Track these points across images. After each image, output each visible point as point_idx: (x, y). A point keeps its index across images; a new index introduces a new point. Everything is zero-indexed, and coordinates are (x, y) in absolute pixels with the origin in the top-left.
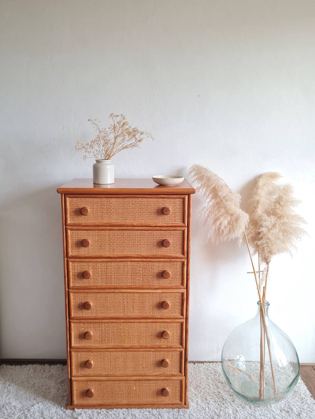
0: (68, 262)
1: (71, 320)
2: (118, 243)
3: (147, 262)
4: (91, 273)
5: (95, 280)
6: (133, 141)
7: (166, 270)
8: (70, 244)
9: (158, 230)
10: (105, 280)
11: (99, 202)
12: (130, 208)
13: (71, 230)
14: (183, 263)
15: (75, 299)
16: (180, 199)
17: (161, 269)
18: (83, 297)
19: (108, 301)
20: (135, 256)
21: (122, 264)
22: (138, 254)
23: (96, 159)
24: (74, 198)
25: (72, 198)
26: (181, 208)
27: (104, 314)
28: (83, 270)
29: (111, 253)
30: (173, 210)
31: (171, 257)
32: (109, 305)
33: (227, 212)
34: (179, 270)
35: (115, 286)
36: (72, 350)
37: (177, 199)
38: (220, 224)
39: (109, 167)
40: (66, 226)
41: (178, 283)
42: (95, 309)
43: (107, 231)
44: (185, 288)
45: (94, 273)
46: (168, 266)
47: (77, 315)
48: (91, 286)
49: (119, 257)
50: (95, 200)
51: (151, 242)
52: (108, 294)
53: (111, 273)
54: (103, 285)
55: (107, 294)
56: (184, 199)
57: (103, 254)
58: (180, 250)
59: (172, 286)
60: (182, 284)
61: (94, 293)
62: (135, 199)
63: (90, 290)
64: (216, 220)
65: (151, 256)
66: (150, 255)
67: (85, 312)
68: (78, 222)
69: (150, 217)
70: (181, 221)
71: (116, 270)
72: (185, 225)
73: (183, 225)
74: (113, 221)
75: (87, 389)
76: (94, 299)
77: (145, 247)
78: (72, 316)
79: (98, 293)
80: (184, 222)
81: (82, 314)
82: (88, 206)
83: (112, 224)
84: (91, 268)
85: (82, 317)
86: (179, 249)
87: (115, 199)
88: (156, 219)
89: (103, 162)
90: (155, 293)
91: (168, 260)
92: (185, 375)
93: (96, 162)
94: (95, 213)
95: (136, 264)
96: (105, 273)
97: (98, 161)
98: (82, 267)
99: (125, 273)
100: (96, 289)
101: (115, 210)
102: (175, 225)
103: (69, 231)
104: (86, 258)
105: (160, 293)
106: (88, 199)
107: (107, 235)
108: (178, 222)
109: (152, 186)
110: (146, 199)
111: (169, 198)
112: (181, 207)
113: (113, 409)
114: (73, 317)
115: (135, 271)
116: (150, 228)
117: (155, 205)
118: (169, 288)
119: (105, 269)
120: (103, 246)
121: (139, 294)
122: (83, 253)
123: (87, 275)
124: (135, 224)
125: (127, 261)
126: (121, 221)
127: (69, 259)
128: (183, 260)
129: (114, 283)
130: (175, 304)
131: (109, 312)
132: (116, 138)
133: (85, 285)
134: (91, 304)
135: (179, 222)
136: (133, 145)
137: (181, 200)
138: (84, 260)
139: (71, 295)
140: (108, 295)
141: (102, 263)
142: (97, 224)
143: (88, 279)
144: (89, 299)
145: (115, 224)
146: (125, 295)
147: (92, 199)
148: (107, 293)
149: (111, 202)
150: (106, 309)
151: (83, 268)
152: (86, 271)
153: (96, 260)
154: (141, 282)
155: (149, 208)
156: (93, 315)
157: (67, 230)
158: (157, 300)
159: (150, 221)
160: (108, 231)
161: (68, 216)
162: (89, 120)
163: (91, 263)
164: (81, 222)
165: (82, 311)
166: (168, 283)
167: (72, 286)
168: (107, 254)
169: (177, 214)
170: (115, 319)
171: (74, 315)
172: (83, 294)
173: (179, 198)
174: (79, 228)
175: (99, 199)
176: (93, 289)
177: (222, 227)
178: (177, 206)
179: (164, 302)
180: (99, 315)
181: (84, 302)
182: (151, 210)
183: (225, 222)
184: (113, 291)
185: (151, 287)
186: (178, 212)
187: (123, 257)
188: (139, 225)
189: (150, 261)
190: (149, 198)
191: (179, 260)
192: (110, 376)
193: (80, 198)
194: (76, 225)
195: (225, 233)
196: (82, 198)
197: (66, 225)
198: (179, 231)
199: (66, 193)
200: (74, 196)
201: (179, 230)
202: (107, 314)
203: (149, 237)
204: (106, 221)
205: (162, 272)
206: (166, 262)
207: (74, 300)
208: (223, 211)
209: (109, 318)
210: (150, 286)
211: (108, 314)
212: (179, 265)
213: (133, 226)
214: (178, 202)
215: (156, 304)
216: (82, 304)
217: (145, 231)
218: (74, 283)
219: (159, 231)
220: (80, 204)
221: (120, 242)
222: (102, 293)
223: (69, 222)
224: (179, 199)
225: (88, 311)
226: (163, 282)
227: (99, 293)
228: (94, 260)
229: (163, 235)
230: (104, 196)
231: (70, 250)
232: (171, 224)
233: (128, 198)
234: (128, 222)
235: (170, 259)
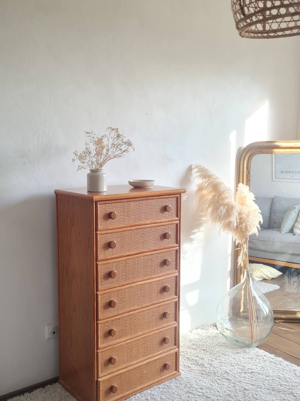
0: (97, 266)
1: (98, 322)
3: (154, 254)
5: (117, 278)
7: (166, 258)
8: (99, 248)
12: (143, 209)
13: (100, 234)
14: (177, 251)
15: (101, 300)
17: (163, 259)
18: (108, 297)
21: (136, 259)
26: (175, 206)
28: (108, 271)
29: (129, 251)
34: (174, 257)
36: (98, 351)
37: (173, 198)
40: (96, 232)
41: (174, 268)
44: (178, 271)
46: (167, 255)
47: (103, 316)
48: (114, 285)
50: (119, 204)
53: (129, 269)
57: (123, 253)
58: (175, 241)
60: (176, 269)
61: (117, 291)
63: (113, 289)
65: (157, 249)
67: (109, 311)
68: (106, 226)
69: (156, 215)
70: (176, 215)
71: (133, 265)
72: (178, 219)
74: (131, 222)
75: (110, 386)
76: (116, 296)
77: (153, 242)
78: (100, 317)
81: (107, 313)
84: (114, 268)
86: (174, 239)
88: (160, 216)
89: (99, 171)
90: (159, 280)
92: (178, 347)
95: (146, 257)
96: (124, 270)
99: (139, 267)
100: (118, 287)
101: (133, 212)
103: (99, 236)
105: (162, 280)
106: (113, 204)
108: (173, 217)
110: (154, 200)
111: (168, 198)
113: (130, 398)
115: (145, 264)
116: (156, 224)
118: (168, 274)
119: (124, 266)
121: (148, 284)
123: (113, 274)
124: (147, 222)
126: (137, 222)
127: (98, 263)
128: (177, 248)
129: (131, 278)
130: (172, 286)
133: (109, 285)
134: (116, 301)
135: (175, 217)
137: (175, 199)
138: (109, 261)
139: (99, 297)
140: (127, 290)
141: (122, 261)
142: (120, 226)
143: (114, 278)
144: (113, 297)
146: (139, 288)
147: (116, 203)
149: (130, 206)
151: (108, 269)
152: (111, 271)
153: (118, 259)
154: (150, 273)
157: (97, 235)
158: (160, 286)
160: (128, 232)
161: (99, 221)
163: (114, 263)
165: (107, 310)
166: (167, 270)
167: (99, 288)
173: (175, 197)
174: (107, 231)
176: (116, 287)
178: (173, 204)
181: (109, 301)
185: (157, 275)
188: (150, 222)
189: (156, 253)
190: (156, 199)
191: (174, 249)
192: (128, 366)
193: (107, 203)
194: (105, 229)
198: (175, 225)
199: (96, 200)
200: (104, 202)
203: (155, 232)
204: (126, 222)
205: (163, 261)
206: (166, 252)
209: (127, 312)
211: (126, 308)
212: (174, 253)
215: (159, 290)
216: (107, 304)
217: (153, 228)
218: (101, 285)
219: (162, 227)
220: (107, 209)
222: (122, 289)
223: (99, 227)
225: (111, 309)
226: (164, 270)
228: (116, 260)
229: (165, 229)
231: (99, 253)
234: (142, 221)
235: (169, 249)
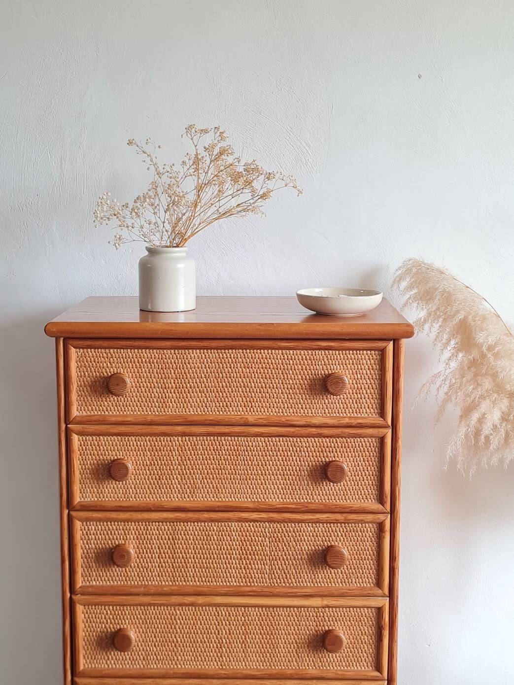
0: (72, 521)
1: (77, 680)
2: (206, 471)
3: (284, 521)
4: (132, 551)
5: (141, 569)
6: (246, 196)
7: (333, 544)
8: (77, 472)
9: (314, 436)
10: (169, 570)
11: (155, 361)
12: (238, 375)
13: (80, 434)
14: (381, 526)
15: (87, 620)
16: (373, 352)
17: (320, 543)
18: (111, 617)
19: (177, 627)
20: (251, 505)
21: (215, 526)
22: (258, 502)
23: (147, 245)
24: (91, 348)
25: (83, 348)
26: (374, 377)
27: (167, 662)
28: (110, 544)
29: (186, 496)
30: (354, 382)
31: (348, 510)
32: (179, 640)
33: (499, 388)
34: (369, 545)
35: (198, 586)
37: (365, 352)
38: (481, 420)
39: (181, 266)
40: (66, 425)
41: (367, 580)
42: (141, 648)
43: (176, 439)
44: (387, 593)
45: (141, 551)
46: (340, 534)
47: (93, 666)
48: (131, 586)
49: (208, 509)
50: (146, 353)
51: (294, 468)
52: (177, 608)
53: (186, 551)
54: (163, 583)
55: (175, 610)
56: (383, 352)
57: (165, 499)
58: (373, 491)
59: (350, 588)
60: (379, 584)
61: (141, 605)
62: (252, 351)
63: (129, 597)
64: (468, 411)
65: (293, 506)
66: (292, 504)
67: (114, 658)
68: (99, 413)
69: (291, 401)
70: (376, 411)
71: (200, 542)
72: (387, 422)
73: (380, 421)
74: (192, 412)
76: (141, 621)
77: (278, 482)
78: (82, 668)
79: (150, 605)
80: (382, 414)
81: (108, 662)
82: (126, 371)
83: (190, 419)
84: (132, 537)
85: (107, 672)
86: (369, 488)
87: (198, 351)
88: (308, 406)
89: (167, 253)
90: (304, 607)
91: (339, 517)
93: (147, 253)
94: (143, 389)
95: (251, 526)
96: (169, 551)
97: (152, 252)
98: (108, 534)
99: (224, 552)
100: (145, 594)
101: (198, 380)
102: (360, 421)
103: (75, 438)
104: (118, 509)
105: (318, 608)
106: (125, 351)
107: (176, 448)
108: (366, 415)
109: (297, 315)
110: (280, 351)
111: (342, 350)
112: (375, 374)
114: (83, 670)
115: (250, 548)
116: (292, 430)
117: (304, 367)
118: (342, 595)
119: (169, 539)
120: (164, 477)
121: (260, 609)
122: (112, 495)
123: (123, 556)
124: (251, 419)
125: (229, 520)
126: (213, 413)
127: (73, 513)
128: (381, 517)
129: (193, 580)
130: (358, 638)
131: (179, 657)
132: (200, 189)
133: (116, 583)
134: (132, 635)
135: (369, 415)
136: (245, 209)
137: (375, 355)
138: (114, 515)
139: (79, 609)
140: (178, 612)
141: (161, 524)
142: (149, 418)
143: (125, 566)
144: (127, 621)
145: (195, 418)
146: (224, 613)
147: (136, 350)
148: (175, 605)
149: (187, 361)
150: (171, 648)
151: (111, 537)
152: (118, 546)
153: (146, 515)
154: (266, 576)
155: (289, 377)
156: (138, 666)
157: (71, 436)
158: (309, 627)
159: (291, 411)
160: (180, 438)
161: (74, 396)
162: (130, 143)
163: (133, 523)
164: (107, 413)
165: (108, 653)
166: (339, 580)
167: (81, 584)
168: (176, 500)
169: (365, 392)
170: (195, 678)
171: (87, 666)
172: (111, 607)
173: (371, 350)
174: (103, 428)
175: (155, 351)
176: (138, 595)
177: (487, 429)
178: (365, 372)
179: (328, 632)
180: (154, 667)
181: (113, 630)
182: (295, 382)
183: (495, 416)
184: (190, 599)
185: (295, 590)
186: (367, 387)
187: (219, 507)
188: (261, 421)
189: (290, 521)
190: (289, 349)
191: (370, 517)
193: (105, 348)
194: (95, 421)
195: (495, 443)
196: (110, 348)
197: (67, 421)
198: (370, 440)
199: (67, 335)
200: (89, 343)
201: (371, 436)
202: (174, 663)
203: (289, 454)
204: (173, 410)
205: (323, 550)
206: (334, 523)
207: (87, 625)
208: (487, 384)
209: (178, 676)
210: (290, 587)
211: (178, 663)
212: (370, 531)
213: (247, 424)
214: (367, 359)
215: (306, 637)
216: (109, 636)
217: (277, 439)
218: (86, 579)
219: (316, 439)
220: (105, 364)
221: (211, 466)
222: (161, 605)
223: (75, 412)
224: (369, 352)
225: (123, 653)
226: (326, 578)
227: (154, 605)
228: (139, 515)
229: (327, 449)
230: (168, 343)
231: (77, 487)
232: (347, 421)
233: (232, 349)
234: (233, 414)
235: (344, 515)
